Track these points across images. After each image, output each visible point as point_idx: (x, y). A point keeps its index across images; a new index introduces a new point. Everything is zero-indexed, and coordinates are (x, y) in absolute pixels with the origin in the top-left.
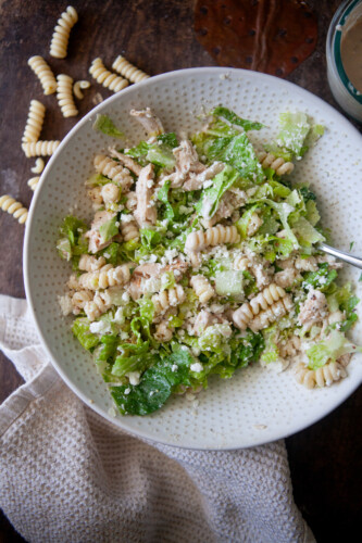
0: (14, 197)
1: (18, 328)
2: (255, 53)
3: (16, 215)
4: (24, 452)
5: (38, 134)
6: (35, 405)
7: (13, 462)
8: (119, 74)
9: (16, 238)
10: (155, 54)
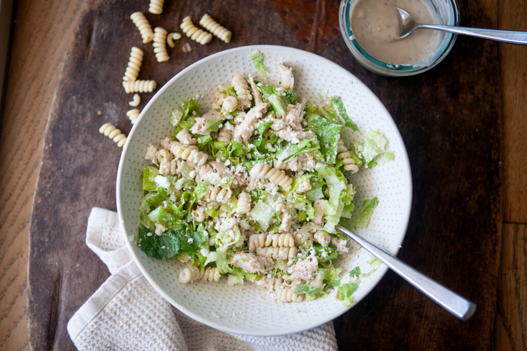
0: (113, 124)
1: (113, 236)
2: (316, 15)
3: (115, 140)
4: (121, 322)
5: (137, 74)
6: (131, 285)
7: (113, 328)
8: (205, 30)
9: (114, 158)
10: (235, 13)
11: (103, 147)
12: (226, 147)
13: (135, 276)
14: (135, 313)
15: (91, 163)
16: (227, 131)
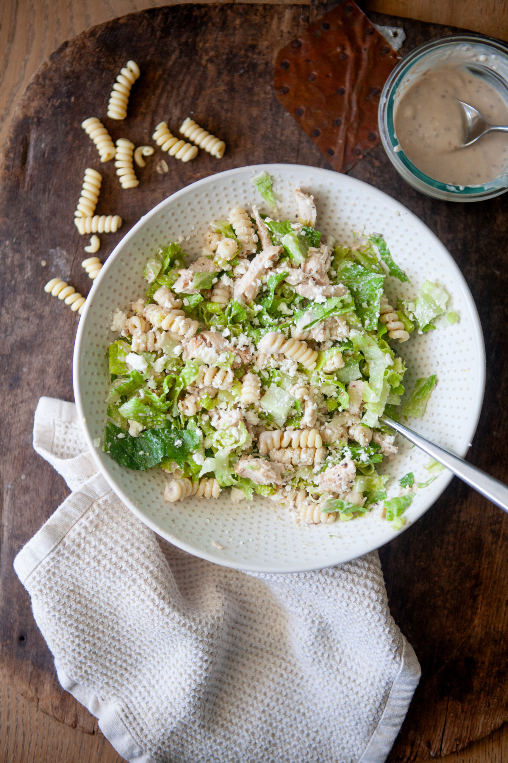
0: (64, 279)
1: (69, 436)
2: (344, 115)
3: (68, 301)
4: (87, 557)
5: (94, 207)
6: (99, 505)
7: (77, 565)
8: (187, 140)
9: (67, 327)
10: (229, 115)
11: (51, 312)
12: (224, 310)
13: (103, 494)
14: (106, 544)
15: (36, 335)
16: (224, 288)
